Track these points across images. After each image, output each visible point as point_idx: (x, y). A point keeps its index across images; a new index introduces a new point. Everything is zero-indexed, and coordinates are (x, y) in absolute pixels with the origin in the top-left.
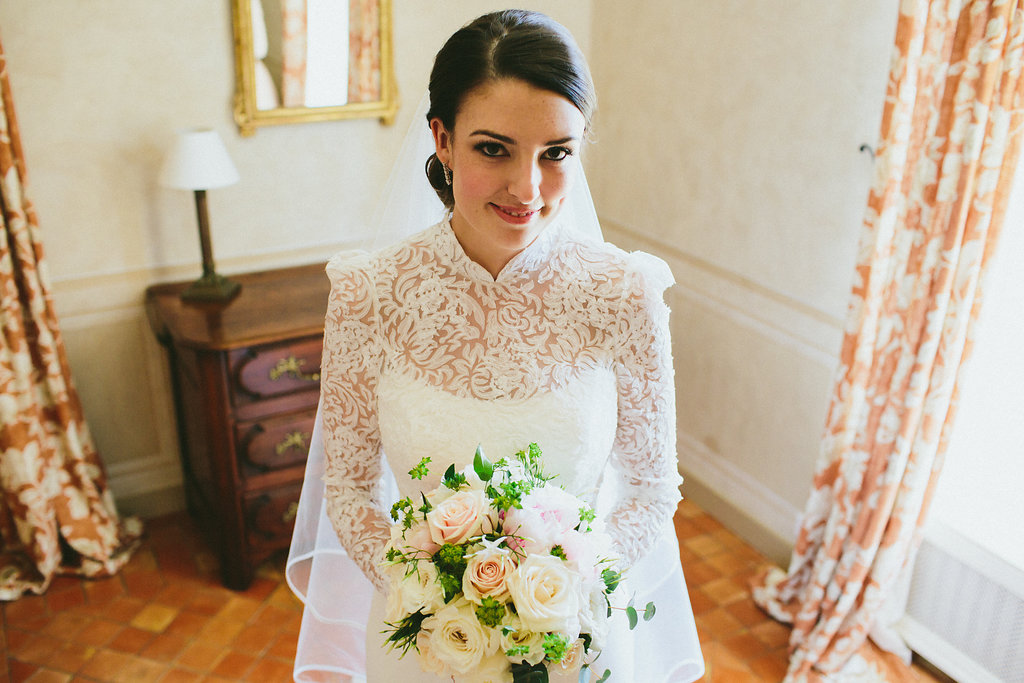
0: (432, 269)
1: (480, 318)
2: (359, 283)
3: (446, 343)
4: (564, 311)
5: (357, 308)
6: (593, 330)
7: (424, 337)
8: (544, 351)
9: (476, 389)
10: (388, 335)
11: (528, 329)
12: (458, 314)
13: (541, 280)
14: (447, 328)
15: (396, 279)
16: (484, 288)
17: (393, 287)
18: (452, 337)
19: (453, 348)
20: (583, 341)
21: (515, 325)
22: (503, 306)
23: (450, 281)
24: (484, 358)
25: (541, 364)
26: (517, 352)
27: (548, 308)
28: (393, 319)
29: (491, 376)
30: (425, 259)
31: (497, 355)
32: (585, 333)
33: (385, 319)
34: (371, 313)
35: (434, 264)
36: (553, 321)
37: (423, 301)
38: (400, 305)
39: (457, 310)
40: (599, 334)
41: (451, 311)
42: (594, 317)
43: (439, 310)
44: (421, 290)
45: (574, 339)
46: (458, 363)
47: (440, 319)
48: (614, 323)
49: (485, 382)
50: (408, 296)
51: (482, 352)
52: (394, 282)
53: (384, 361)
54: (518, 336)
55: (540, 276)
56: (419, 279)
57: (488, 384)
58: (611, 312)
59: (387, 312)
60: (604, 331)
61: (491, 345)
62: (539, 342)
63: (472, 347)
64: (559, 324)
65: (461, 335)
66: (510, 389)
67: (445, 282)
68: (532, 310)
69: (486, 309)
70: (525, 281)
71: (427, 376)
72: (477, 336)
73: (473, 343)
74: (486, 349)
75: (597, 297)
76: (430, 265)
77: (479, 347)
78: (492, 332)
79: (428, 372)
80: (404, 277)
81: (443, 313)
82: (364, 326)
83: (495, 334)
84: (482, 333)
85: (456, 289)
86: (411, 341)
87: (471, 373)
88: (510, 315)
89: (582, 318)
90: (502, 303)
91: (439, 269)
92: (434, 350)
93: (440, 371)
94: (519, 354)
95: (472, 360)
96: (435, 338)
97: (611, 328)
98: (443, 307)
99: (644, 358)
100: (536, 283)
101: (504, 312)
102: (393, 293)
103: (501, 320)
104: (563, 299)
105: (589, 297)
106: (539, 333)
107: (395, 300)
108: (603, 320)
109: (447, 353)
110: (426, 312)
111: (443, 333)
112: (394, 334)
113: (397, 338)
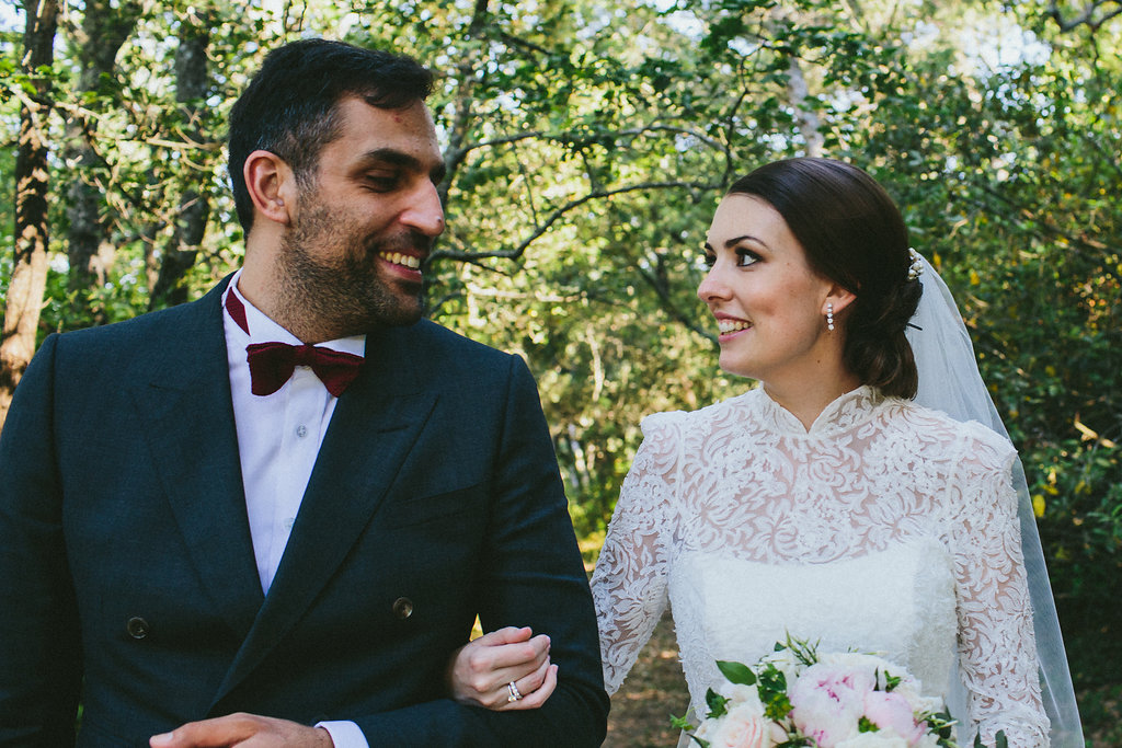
0: (745, 427)
1: (788, 473)
2: (668, 435)
3: (748, 501)
4: (885, 471)
5: (661, 461)
6: (919, 495)
7: (725, 496)
8: (860, 511)
9: (780, 547)
10: (686, 497)
11: (842, 485)
12: (764, 471)
13: (861, 435)
14: (752, 485)
15: (709, 436)
16: (796, 442)
17: (704, 445)
18: (756, 495)
19: (754, 507)
20: (907, 506)
21: (827, 480)
22: (816, 460)
23: (758, 438)
24: (790, 514)
25: (855, 524)
26: (828, 509)
27: (868, 467)
28: (696, 479)
29: (797, 533)
30: (741, 417)
31: (805, 511)
32: (909, 498)
33: (688, 478)
34: (673, 469)
36: (873, 481)
38: (706, 464)
39: (764, 465)
40: (926, 500)
41: (756, 468)
42: (921, 481)
43: (744, 468)
44: (730, 448)
45: (897, 504)
46: (760, 522)
47: (744, 477)
48: (943, 489)
49: (789, 538)
50: (716, 455)
51: (788, 507)
53: (678, 526)
54: (830, 493)
55: (860, 432)
57: (793, 540)
58: (940, 476)
59: (690, 470)
60: (932, 498)
61: (800, 501)
62: (854, 501)
63: (777, 504)
64: (880, 484)
65: (766, 492)
66: (818, 546)
67: (755, 439)
68: (849, 466)
69: (797, 463)
70: (842, 436)
71: (724, 537)
72: (784, 492)
73: (778, 499)
74: (793, 504)
75: (924, 459)
76: (744, 424)
77: (785, 503)
78: (801, 487)
79: (724, 532)
80: (718, 435)
81: (748, 470)
82: (664, 484)
83: (804, 489)
84: (789, 490)
85: (764, 444)
86: (710, 502)
87: (775, 530)
89: (906, 481)
90: (815, 456)
92: (734, 510)
93: (738, 530)
94: (830, 511)
95: (776, 518)
96: (737, 497)
97: (940, 496)
98: (749, 463)
99: (981, 537)
100: (855, 437)
101: (816, 466)
102: (702, 451)
103: (813, 476)
104: (885, 458)
105: (916, 458)
106: (855, 491)
107: (702, 458)
108: (931, 485)
109: (747, 512)
110: (730, 470)
111: (745, 491)
112: (693, 495)
113: (695, 499)
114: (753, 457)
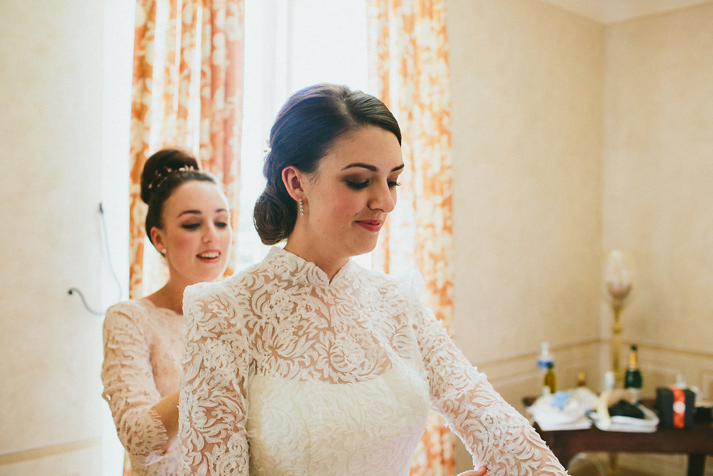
0: (275, 285)
1: (325, 311)
3: (304, 334)
7: (285, 336)
9: (336, 366)
10: (255, 345)
12: (308, 311)
14: (302, 323)
15: (251, 298)
16: (323, 290)
17: (251, 305)
18: (308, 328)
19: (310, 337)
22: (338, 303)
23: (294, 290)
24: (336, 342)
26: (356, 335)
27: (363, 307)
28: (257, 330)
29: (344, 355)
30: (267, 280)
31: (343, 338)
33: (251, 331)
35: (276, 281)
37: (277, 309)
38: (260, 317)
39: (306, 308)
41: (301, 311)
43: (292, 314)
44: (273, 303)
46: (318, 347)
47: (294, 320)
49: (340, 359)
50: (264, 309)
51: (332, 336)
52: (250, 301)
53: (256, 367)
54: (354, 323)
56: (268, 295)
57: (343, 360)
59: (251, 325)
61: (338, 331)
63: (325, 334)
65: (314, 325)
66: (360, 362)
67: (289, 292)
68: (356, 306)
69: (328, 305)
70: (347, 286)
71: (296, 363)
72: (327, 326)
73: (324, 330)
74: (335, 334)
76: (273, 283)
77: (329, 333)
78: (336, 321)
79: (296, 360)
80: (256, 296)
81: (295, 314)
83: (338, 323)
84: (329, 323)
85: (300, 294)
86: (275, 344)
87: (329, 354)
88: (345, 309)
90: (337, 301)
91: (281, 283)
92: (296, 342)
93: (306, 356)
94: (358, 337)
95: (327, 344)
96: (294, 333)
98: (294, 310)
101: (340, 307)
102: (252, 310)
103: (339, 313)
107: (254, 314)
109: (307, 340)
110: (282, 317)
111: (299, 328)
112: (260, 343)
113: (263, 345)
114: (296, 305)
